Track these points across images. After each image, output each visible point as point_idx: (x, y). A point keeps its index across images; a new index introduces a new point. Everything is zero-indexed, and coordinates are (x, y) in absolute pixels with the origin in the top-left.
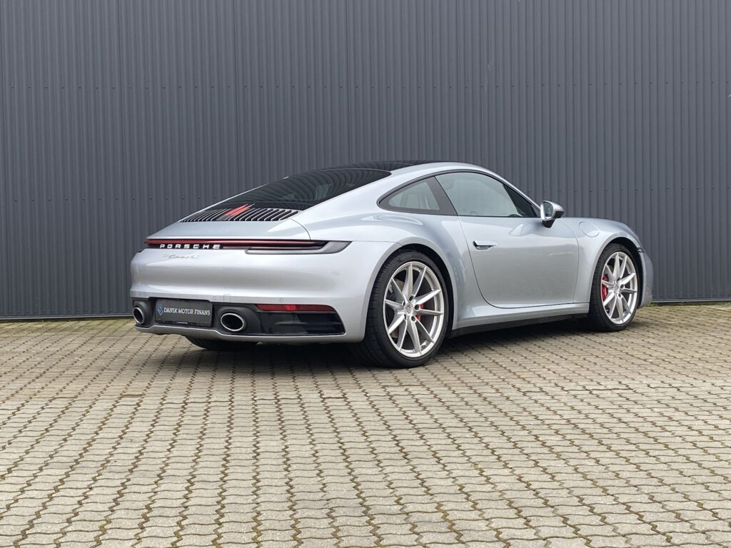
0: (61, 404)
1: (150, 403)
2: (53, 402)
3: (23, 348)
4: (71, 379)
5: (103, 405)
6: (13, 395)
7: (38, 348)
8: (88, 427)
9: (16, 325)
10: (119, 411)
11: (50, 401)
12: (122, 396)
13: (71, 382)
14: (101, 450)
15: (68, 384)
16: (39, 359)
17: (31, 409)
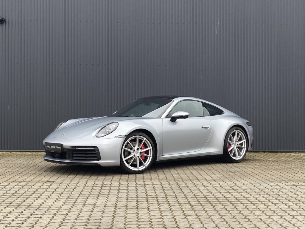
0: (23, 184)
1: (55, 185)
2: (21, 183)
3: (19, 162)
4: (31, 175)
5: (38, 185)
6: (7, 180)
7: (25, 162)
8: (29, 193)
9: (21, 153)
10: (43, 188)
11: (20, 183)
12: (47, 182)
13: (31, 176)
14: (30, 201)
15: (29, 177)
16: (23, 167)
17: (11, 186)
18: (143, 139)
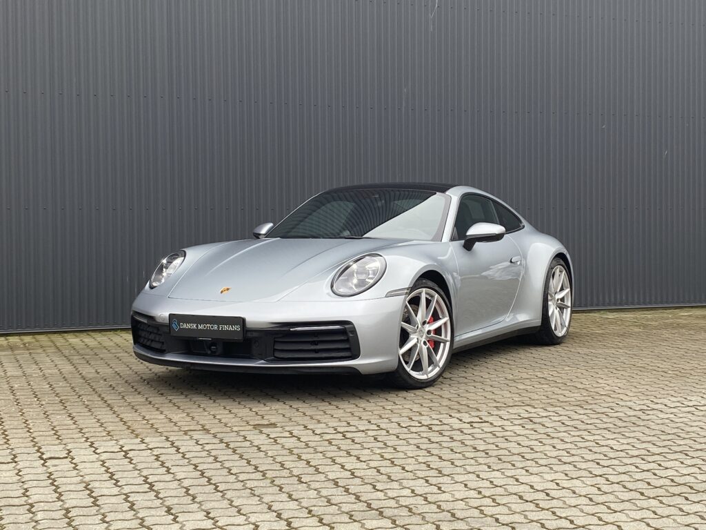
18: (432, 296)
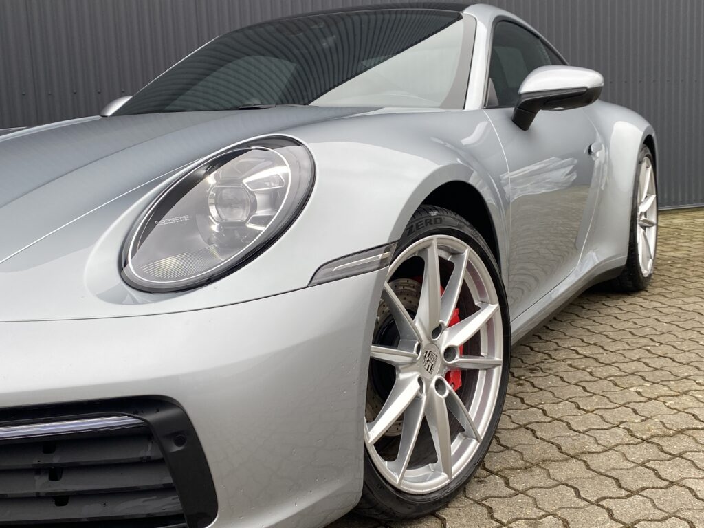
18: (455, 254)
